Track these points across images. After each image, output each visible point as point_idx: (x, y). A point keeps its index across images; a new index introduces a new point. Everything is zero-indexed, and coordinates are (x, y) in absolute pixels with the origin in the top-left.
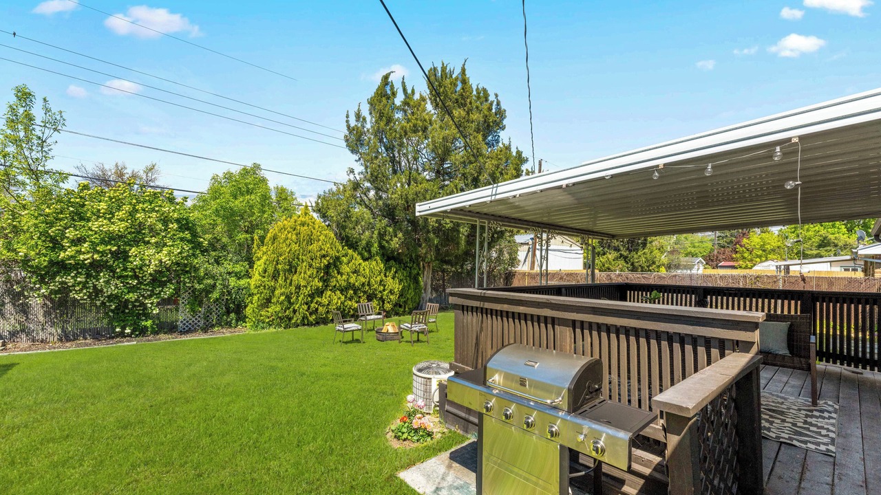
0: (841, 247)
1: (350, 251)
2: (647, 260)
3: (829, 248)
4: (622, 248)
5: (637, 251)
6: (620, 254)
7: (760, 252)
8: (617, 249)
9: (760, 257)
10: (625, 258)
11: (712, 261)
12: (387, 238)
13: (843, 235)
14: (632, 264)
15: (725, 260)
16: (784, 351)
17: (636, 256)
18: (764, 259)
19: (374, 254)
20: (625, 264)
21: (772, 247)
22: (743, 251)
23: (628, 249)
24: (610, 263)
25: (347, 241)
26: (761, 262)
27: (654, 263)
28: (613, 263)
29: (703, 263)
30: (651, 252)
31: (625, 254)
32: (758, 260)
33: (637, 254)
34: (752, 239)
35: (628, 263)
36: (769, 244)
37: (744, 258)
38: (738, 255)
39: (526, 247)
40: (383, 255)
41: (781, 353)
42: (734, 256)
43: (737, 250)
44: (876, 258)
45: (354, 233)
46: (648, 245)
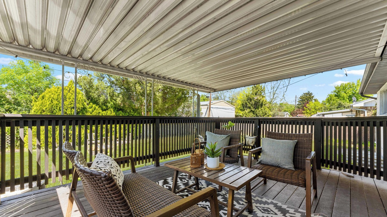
0: (347, 107)
1: (94, 106)
2: (263, 113)
3: (342, 108)
4: (252, 107)
5: (258, 108)
6: (251, 110)
7: (314, 110)
8: (250, 108)
9: (314, 112)
10: (253, 112)
11: (294, 114)
12: (115, 98)
13: (348, 103)
14: (256, 115)
15: (299, 113)
16: (289, 165)
17: (258, 111)
18: (315, 113)
19: (109, 107)
20: (253, 115)
21: (319, 108)
22: (307, 110)
23: (254, 108)
24: (246, 114)
25: (92, 100)
26: (314, 114)
27: (266, 114)
28: (248, 114)
29: (288, 114)
30: (265, 109)
31: (253, 110)
32: (313, 113)
33: (258, 110)
34: (310, 104)
35: (254, 114)
36: (317, 106)
37: (307, 113)
38: (305, 111)
39: (207, 107)
40: (115, 108)
41: (286, 167)
42: (303, 112)
43: (304, 109)
44: (361, 109)
45: (95, 95)
46: (263, 106)
